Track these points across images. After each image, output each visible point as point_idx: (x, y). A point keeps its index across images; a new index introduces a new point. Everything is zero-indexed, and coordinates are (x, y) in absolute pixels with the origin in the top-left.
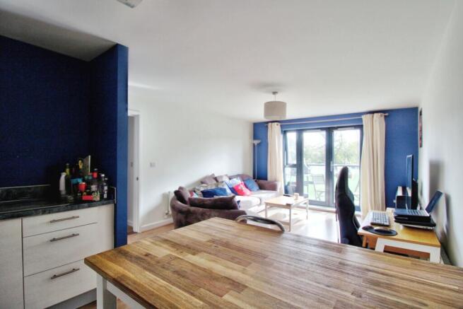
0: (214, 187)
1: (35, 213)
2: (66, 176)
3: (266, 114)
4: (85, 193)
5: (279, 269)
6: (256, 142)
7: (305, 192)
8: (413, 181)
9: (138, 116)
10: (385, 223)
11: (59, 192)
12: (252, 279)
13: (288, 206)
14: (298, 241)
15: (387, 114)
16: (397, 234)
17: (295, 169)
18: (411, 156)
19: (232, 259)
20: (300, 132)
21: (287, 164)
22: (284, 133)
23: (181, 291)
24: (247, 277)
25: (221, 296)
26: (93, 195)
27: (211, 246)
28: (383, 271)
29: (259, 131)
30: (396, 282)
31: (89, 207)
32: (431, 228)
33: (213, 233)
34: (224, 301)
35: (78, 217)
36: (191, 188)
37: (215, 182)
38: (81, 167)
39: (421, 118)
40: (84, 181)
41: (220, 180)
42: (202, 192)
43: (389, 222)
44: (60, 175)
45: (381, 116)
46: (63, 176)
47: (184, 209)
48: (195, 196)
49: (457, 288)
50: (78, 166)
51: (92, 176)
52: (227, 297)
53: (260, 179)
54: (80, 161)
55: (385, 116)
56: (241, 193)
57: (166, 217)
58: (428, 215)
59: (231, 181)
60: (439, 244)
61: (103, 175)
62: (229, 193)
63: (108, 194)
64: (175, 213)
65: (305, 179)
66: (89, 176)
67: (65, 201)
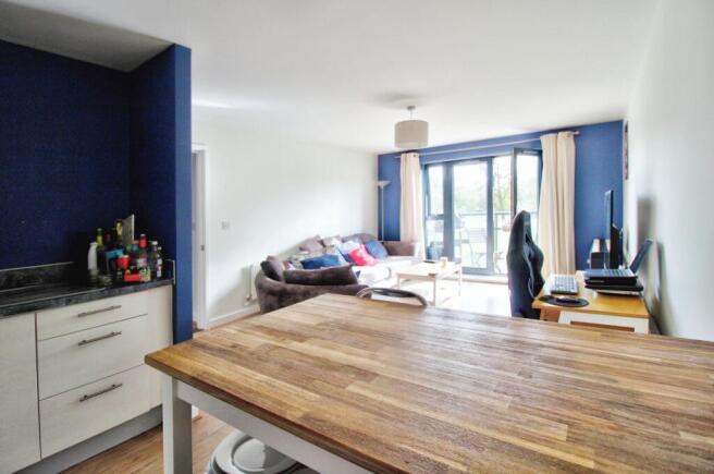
0: (320, 255)
1: (57, 304)
2: (98, 248)
3: (398, 141)
4: (128, 271)
5: (421, 351)
6: (383, 184)
7: (457, 254)
8: (612, 228)
9: (202, 152)
10: (572, 291)
11: (87, 272)
12: (384, 366)
13: (432, 276)
14: (447, 317)
15: (577, 133)
16: (588, 304)
17: (442, 222)
18: (609, 192)
19: (355, 344)
20: (448, 165)
21: (429, 214)
22: (425, 167)
23: (288, 385)
24: (378, 364)
25: (344, 388)
26: (142, 273)
27: (324, 329)
28: (561, 346)
29: (387, 167)
30: (579, 358)
31: (136, 291)
32: (637, 293)
33: (327, 314)
34: (349, 392)
35: (119, 307)
36: (285, 259)
37: (321, 247)
38: (120, 232)
39: (626, 136)
40: (125, 253)
41: (328, 244)
42: (303, 263)
43: (578, 288)
44: (89, 247)
45: (569, 136)
46: (94, 247)
47: (277, 289)
48: (292, 268)
49: (658, 360)
50: (116, 231)
51: (139, 245)
52: (351, 388)
53: (389, 238)
54: (119, 225)
55: (575, 136)
56: (361, 262)
57: (247, 304)
58: (633, 275)
59: (345, 244)
60: (647, 314)
61: (155, 243)
62: (343, 263)
63: (163, 270)
64: (263, 295)
65: (456, 236)
66: (133, 245)
67: (99, 284)
